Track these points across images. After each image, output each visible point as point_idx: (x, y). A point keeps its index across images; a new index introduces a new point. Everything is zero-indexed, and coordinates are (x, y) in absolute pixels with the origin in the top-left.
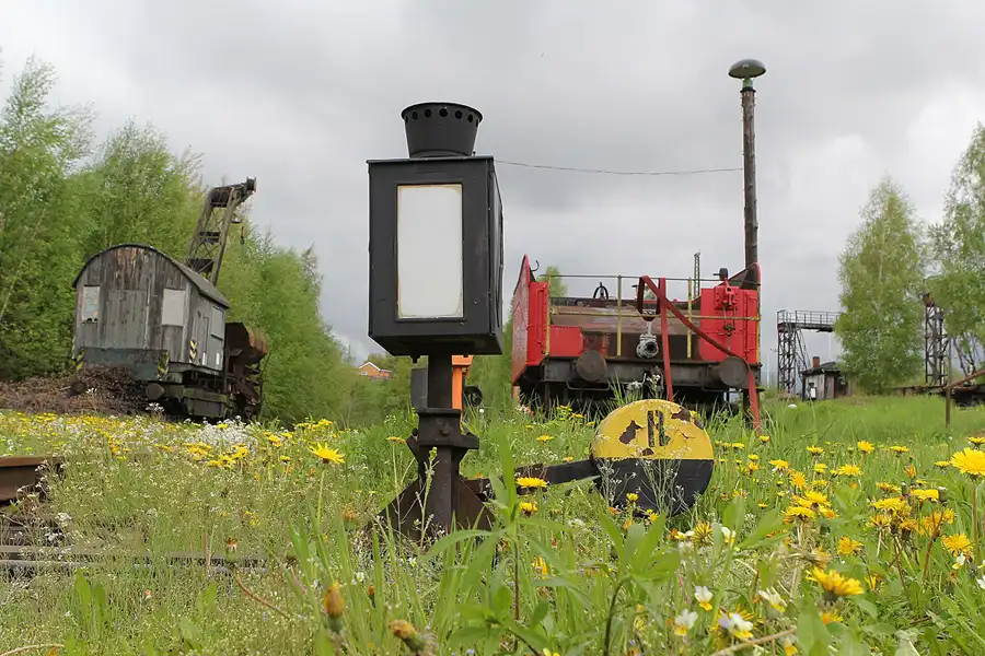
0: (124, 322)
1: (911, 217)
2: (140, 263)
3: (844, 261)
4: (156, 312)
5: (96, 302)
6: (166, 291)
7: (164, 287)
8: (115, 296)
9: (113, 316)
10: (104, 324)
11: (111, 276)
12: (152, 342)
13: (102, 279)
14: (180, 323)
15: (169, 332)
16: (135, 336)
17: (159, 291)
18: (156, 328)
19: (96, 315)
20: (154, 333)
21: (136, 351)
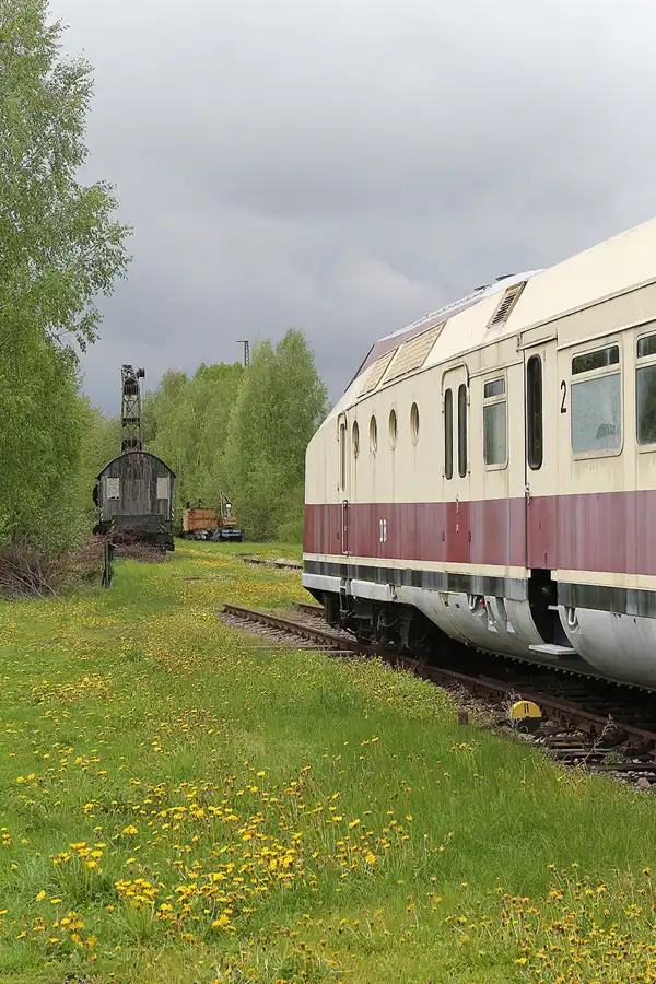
0: (134, 499)
4: (154, 492)
5: (117, 487)
6: (159, 479)
7: (157, 476)
8: (129, 483)
9: (128, 494)
10: (123, 500)
11: (125, 471)
12: (152, 510)
13: (120, 473)
14: (166, 497)
15: (161, 504)
16: (141, 507)
17: (155, 479)
18: (155, 502)
19: (118, 495)
20: (153, 504)
21: (144, 516)
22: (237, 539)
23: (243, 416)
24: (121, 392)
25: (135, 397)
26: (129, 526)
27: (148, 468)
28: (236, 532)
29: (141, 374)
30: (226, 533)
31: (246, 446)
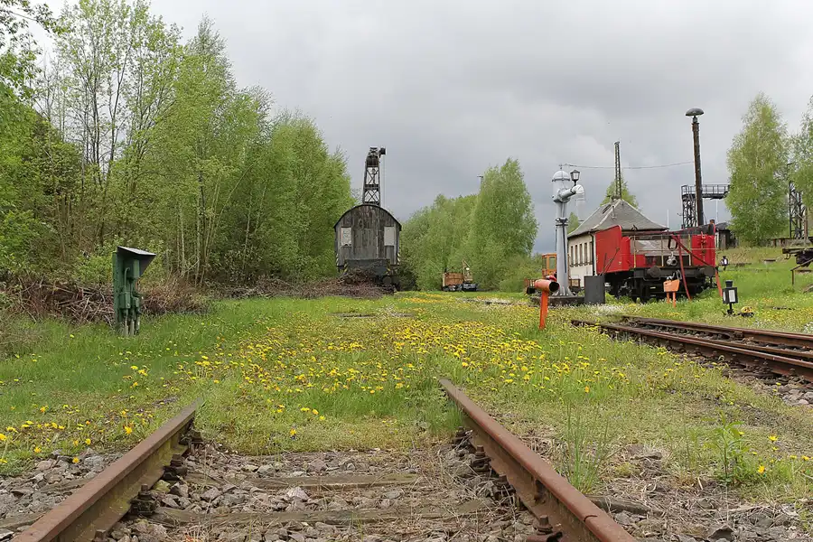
0: (365, 245)
1: (778, 121)
2: (371, 214)
3: (731, 154)
4: (381, 239)
5: (350, 235)
6: (385, 228)
7: (384, 225)
8: (360, 232)
9: (359, 241)
10: (355, 247)
11: (356, 221)
12: (380, 256)
13: (352, 223)
14: (393, 244)
15: (388, 249)
16: (372, 253)
17: (382, 229)
18: (382, 248)
19: (350, 242)
20: (381, 250)
21: (373, 261)
22: (473, 290)
23: (478, 213)
24: (364, 164)
25: (376, 169)
26: (360, 269)
27: (377, 217)
28: (473, 286)
29: (383, 152)
30: (466, 286)
31: (480, 232)
